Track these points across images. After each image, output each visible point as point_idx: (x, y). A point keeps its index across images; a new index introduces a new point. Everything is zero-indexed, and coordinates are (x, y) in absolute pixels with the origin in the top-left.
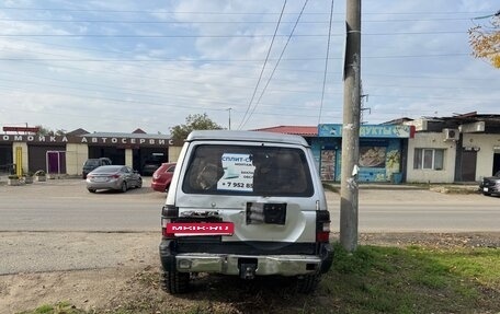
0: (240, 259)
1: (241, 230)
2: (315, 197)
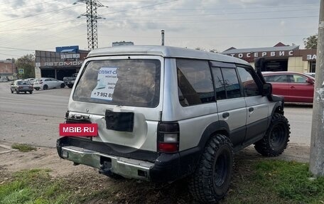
1: (103, 133)
2: (159, 108)
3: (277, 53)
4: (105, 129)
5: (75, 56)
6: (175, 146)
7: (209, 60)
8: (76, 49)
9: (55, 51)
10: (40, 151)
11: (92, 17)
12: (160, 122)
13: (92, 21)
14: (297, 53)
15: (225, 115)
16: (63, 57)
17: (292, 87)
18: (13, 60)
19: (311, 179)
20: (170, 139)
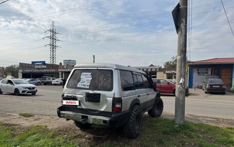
0: (82, 116)
1: (83, 104)
2: (113, 92)
3: (151, 69)
4: (85, 102)
5: (43, 67)
6: (120, 109)
7: (131, 71)
8: (44, 63)
9: (31, 63)
10: (36, 117)
11: (53, 46)
12: (114, 98)
13: (53, 48)
14: (161, 70)
15: (139, 96)
16: (36, 67)
17: (160, 86)
18: (3, 68)
19: (176, 126)
20: (118, 106)
